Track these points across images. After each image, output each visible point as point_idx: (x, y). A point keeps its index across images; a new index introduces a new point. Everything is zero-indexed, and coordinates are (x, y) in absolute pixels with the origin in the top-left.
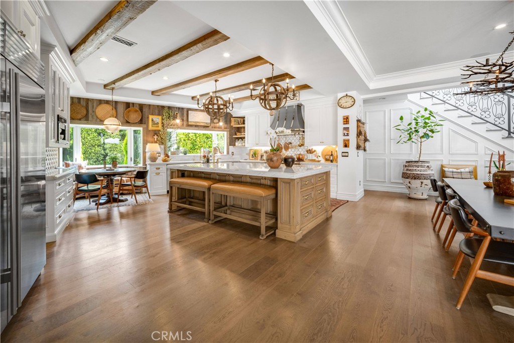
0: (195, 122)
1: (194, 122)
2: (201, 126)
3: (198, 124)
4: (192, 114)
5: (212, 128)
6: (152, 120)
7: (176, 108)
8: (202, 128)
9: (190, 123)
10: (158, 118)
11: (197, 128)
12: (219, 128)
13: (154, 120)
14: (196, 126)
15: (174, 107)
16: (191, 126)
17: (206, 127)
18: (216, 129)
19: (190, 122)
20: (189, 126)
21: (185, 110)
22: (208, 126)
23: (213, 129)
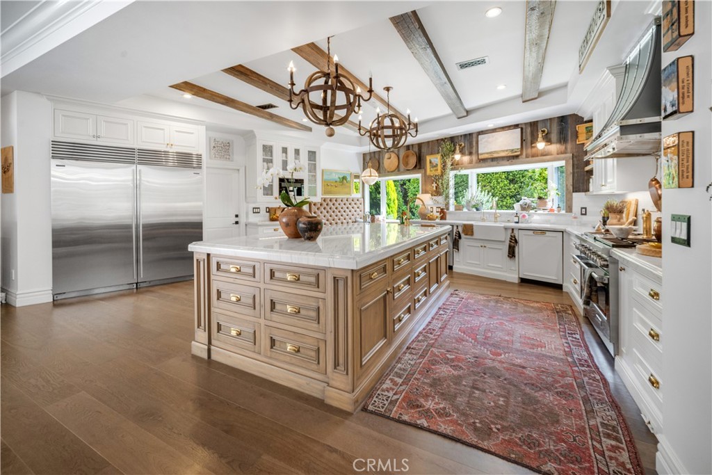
0: (490, 153)
1: (487, 153)
2: (503, 158)
3: (495, 155)
4: (484, 140)
5: (527, 157)
6: (430, 162)
7: (461, 136)
8: (505, 162)
9: (480, 157)
10: (437, 158)
11: (495, 163)
12: (544, 155)
13: (433, 161)
14: (493, 159)
15: (458, 136)
16: (484, 160)
17: (513, 158)
18: (537, 158)
19: (482, 154)
20: (483, 161)
21: (474, 136)
22: (517, 157)
23: (530, 159)
